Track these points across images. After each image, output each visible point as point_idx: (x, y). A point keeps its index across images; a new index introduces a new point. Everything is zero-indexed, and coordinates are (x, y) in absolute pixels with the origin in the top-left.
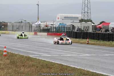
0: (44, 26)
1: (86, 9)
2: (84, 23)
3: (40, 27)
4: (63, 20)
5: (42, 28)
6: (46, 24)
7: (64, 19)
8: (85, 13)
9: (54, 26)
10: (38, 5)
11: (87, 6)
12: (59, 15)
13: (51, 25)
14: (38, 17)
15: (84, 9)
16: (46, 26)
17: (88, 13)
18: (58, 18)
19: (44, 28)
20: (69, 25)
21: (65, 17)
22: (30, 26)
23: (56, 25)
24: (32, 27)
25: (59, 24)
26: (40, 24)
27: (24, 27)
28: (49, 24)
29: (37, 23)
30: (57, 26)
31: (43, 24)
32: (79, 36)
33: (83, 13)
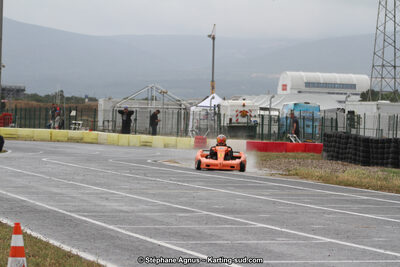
0: (235, 113)
1: (389, 50)
2: (387, 105)
3: (219, 115)
5: (225, 122)
6: (244, 105)
7: (303, 88)
8: (383, 66)
9: (274, 113)
10: (214, 38)
11: (391, 42)
12: (290, 77)
13: (262, 109)
14: (213, 81)
15: (380, 54)
16: (244, 114)
17: (395, 67)
18: (284, 87)
19: (234, 120)
20: (331, 111)
21: (308, 84)
22: (182, 112)
23: (278, 110)
24: (187, 115)
25: (291, 104)
26: (219, 106)
28: (254, 103)
29: (206, 103)
31: (232, 106)
32: (379, 156)
33: (378, 68)
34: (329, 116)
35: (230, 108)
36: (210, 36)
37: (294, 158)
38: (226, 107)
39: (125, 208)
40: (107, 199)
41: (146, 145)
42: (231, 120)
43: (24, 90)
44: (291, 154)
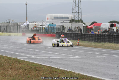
1: (77, 8)
3: (29, 27)
4: (52, 20)
5: (30, 29)
6: (35, 24)
8: (75, 12)
10: (27, 5)
11: (77, 5)
12: (49, 15)
13: (40, 25)
14: (27, 17)
15: (74, 9)
16: (35, 27)
17: (78, 13)
18: (48, 19)
19: (33, 28)
20: (59, 26)
21: (55, 18)
22: (18, 26)
23: (45, 26)
24: (20, 27)
25: (48, 24)
26: (28, 25)
27: (11, 27)
28: (38, 24)
29: (25, 24)
30: (47, 26)
33: (74, 13)
34: (58, 27)
35: (31, 25)
36: (26, 4)
41: (9, 35)
44: (47, 37)
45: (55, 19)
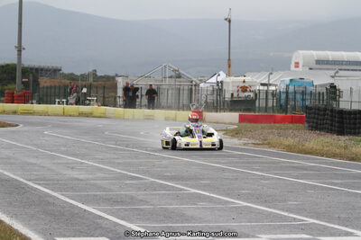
0: (236, 89)
3: (221, 90)
4: (311, 69)
5: (228, 96)
6: (244, 82)
9: (272, 88)
12: (301, 55)
13: (262, 85)
14: (229, 60)
16: (244, 89)
18: (297, 65)
19: (235, 95)
20: (321, 86)
22: (194, 88)
23: (276, 85)
25: (287, 80)
26: (222, 82)
28: (255, 80)
30: (283, 88)
31: (233, 82)
32: (352, 126)
34: (319, 89)
35: (231, 84)
36: (226, 19)
37: (278, 128)
38: (228, 83)
39: (82, 177)
40: (73, 168)
41: (149, 118)
42: (232, 94)
43: (60, 70)
44: (277, 125)
45: (318, 66)
